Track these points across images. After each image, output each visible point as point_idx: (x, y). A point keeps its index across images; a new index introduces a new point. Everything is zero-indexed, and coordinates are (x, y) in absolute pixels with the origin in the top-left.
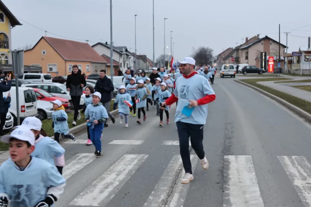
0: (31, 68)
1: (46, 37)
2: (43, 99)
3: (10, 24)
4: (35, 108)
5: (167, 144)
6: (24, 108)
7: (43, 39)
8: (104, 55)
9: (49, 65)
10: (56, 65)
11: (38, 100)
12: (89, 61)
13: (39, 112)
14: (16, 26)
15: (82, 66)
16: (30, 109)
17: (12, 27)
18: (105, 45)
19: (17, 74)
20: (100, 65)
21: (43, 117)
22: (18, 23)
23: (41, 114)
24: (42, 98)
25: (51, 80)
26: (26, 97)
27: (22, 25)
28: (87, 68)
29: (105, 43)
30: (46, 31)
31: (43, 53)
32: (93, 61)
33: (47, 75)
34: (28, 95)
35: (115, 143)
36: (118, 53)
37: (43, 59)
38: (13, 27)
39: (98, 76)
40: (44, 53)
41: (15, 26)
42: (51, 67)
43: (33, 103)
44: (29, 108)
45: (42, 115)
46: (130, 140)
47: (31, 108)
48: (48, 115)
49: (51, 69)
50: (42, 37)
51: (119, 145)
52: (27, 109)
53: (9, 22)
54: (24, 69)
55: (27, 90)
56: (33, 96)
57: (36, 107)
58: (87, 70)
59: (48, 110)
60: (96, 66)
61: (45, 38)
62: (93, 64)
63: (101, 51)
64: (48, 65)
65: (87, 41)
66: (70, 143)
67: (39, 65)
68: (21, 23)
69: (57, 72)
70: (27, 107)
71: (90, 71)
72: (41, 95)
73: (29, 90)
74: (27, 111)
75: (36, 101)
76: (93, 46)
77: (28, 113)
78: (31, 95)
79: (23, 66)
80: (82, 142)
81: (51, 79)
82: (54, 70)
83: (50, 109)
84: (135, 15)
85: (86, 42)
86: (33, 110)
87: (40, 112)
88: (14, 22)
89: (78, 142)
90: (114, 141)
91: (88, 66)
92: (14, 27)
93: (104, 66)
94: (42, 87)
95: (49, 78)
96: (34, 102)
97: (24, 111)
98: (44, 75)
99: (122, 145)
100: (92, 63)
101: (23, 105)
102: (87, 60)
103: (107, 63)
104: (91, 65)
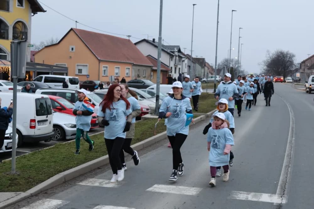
0: (54, 68)
1: (77, 29)
2: (63, 111)
3: (31, 11)
4: (50, 123)
5: (238, 199)
6: (34, 123)
7: (72, 32)
8: (149, 55)
9: (78, 65)
10: (87, 66)
11: (55, 112)
12: (130, 62)
13: (55, 129)
14: (38, 13)
15: (120, 69)
16: (43, 125)
17: (32, 14)
18: (151, 42)
20: (144, 68)
21: (60, 136)
22: (41, 10)
23: (59, 131)
24: (62, 109)
25: (78, 86)
26: (39, 108)
27: (46, 11)
28: (127, 71)
29: (152, 40)
30: (76, 22)
31: (71, 49)
32: (134, 64)
33: (73, 78)
34: (41, 104)
35: (157, 190)
36: (168, 53)
37: (71, 57)
38: (34, 14)
39: (140, 83)
40: (72, 49)
41: (37, 13)
42: (80, 68)
43: (47, 117)
44: (42, 123)
45: (59, 134)
46: (180, 186)
47: (45, 123)
48: (67, 134)
49: (80, 71)
50: (72, 29)
51: (162, 193)
52: (39, 125)
53: (29, 7)
54: (27, 68)
55: (41, 97)
56: (48, 106)
57: (51, 123)
58: (127, 74)
59: (69, 127)
60: (138, 70)
61: (74, 30)
62: (135, 67)
63: (146, 50)
64: (76, 66)
65: (129, 36)
66: (88, 185)
67: (65, 65)
69: (89, 76)
70: (39, 122)
71: (130, 75)
72: (61, 105)
73: (43, 98)
74: (38, 127)
75: (53, 113)
76: (136, 44)
77: (39, 129)
79: (25, 64)
80: (106, 183)
81: (79, 84)
82: (84, 72)
83: (70, 125)
84: (194, 5)
85: (128, 38)
86: (47, 126)
87: (57, 130)
88: (36, 8)
89: (100, 183)
90: (156, 186)
91: (129, 68)
92: (36, 14)
93: (149, 69)
94: (63, 95)
95: (76, 82)
96: (48, 116)
97: (34, 127)
98: (69, 79)
99: (167, 194)
101: (33, 118)
102: (127, 61)
103: (153, 66)
104: (132, 68)
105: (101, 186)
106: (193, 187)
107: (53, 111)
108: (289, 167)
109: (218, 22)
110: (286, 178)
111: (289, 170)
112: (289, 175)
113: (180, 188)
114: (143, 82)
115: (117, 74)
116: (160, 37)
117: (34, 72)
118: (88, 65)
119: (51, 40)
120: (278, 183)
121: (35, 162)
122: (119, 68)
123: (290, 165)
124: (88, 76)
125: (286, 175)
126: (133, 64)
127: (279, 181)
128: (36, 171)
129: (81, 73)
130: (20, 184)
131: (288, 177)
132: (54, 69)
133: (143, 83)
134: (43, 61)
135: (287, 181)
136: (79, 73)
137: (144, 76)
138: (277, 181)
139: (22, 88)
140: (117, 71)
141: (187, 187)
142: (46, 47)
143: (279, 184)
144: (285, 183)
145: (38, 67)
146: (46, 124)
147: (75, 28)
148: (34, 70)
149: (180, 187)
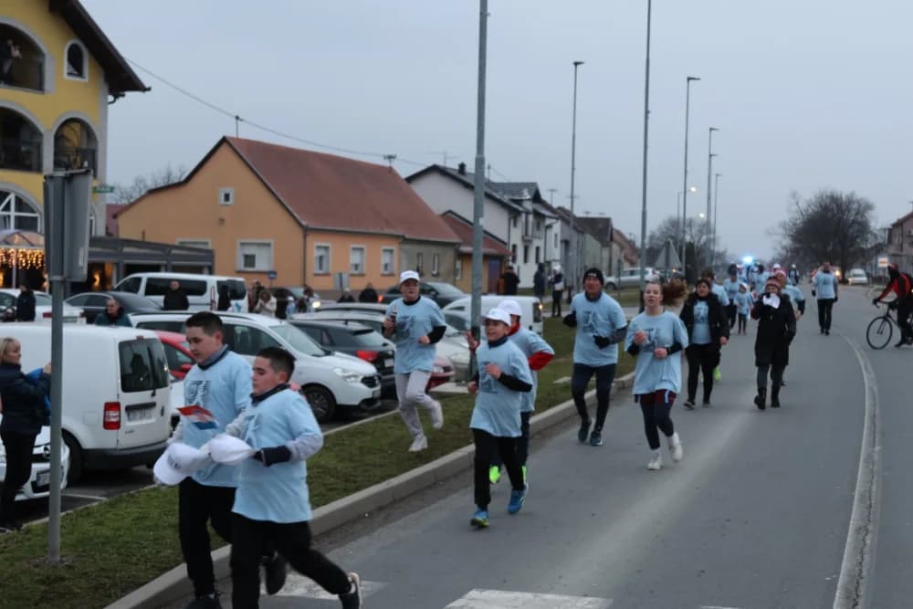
0: (174, 252)
1: (238, 140)
3: (105, 88)
4: (162, 412)
6: (116, 414)
7: (224, 149)
8: (450, 212)
9: (243, 244)
10: (269, 245)
12: (393, 232)
14: (128, 94)
15: (365, 251)
16: (141, 418)
17: (111, 98)
18: (455, 173)
19: (62, 274)
20: (434, 250)
22: (136, 86)
26: (129, 371)
27: (149, 89)
28: (385, 259)
29: (457, 167)
30: (237, 118)
31: (223, 198)
32: (407, 236)
34: (137, 359)
35: (478, 607)
36: (504, 205)
37: (222, 221)
38: (116, 97)
40: (227, 197)
41: (123, 96)
42: (249, 251)
43: (153, 395)
44: (138, 414)
46: (546, 592)
47: (147, 412)
49: (250, 260)
50: (224, 140)
52: (129, 420)
53: (102, 80)
55: (134, 338)
56: (156, 363)
57: (166, 412)
58: (386, 266)
60: (418, 255)
61: (231, 142)
62: (407, 247)
63: (440, 198)
64: (239, 246)
65: (390, 157)
67: (206, 243)
68: (147, 86)
69: (275, 273)
70: (129, 409)
71: (395, 271)
73: (140, 339)
74: (127, 424)
75: (170, 385)
76: (410, 179)
77: (131, 431)
78: (147, 361)
79: (87, 241)
81: (246, 298)
82: (262, 264)
84: (576, 64)
85: (386, 163)
86: (153, 420)
88: (120, 79)
90: (474, 593)
91: (391, 251)
92: (121, 99)
93: (450, 254)
95: (239, 292)
96: (158, 391)
97: (116, 425)
100: (405, 240)
101: (113, 399)
102: (387, 231)
103: (459, 244)
104: (401, 249)
105: (313, 596)
106: (586, 596)
107: (171, 377)
108: (867, 532)
109: (647, 112)
110: (861, 563)
111: (868, 542)
112: (866, 557)
113: (544, 600)
114: (432, 289)
115: (356, 266)
116: (480, 156)
117: (117, 264)
118: (272, 241)
119: (164, 174)
120: (836, 580)
121: (118, 529)
122: (361, 249)
123: (870, 528)
124: (272, 276)
125: (859, 558)
126: (403, 237)
127: (838, 573)
128: (120, 554)
129: (252, 265)
130: (75, 595)
131: (863, 563)
132: (174, 255)
133: (433, 293)
134: (144, 233)
135: (864, 574)
136: (246, 265)
137: (435, 272)
138: (834, 576)
139: (82, 311)
140: (355, 258)
141: (566, 598)
142: (152, 192)
143: (840, 584)
144: (856, 579)
145: (127, 250)
146: (150, 417)
147: (234, 135)
148: (115, 260)
149: (548, 596)
